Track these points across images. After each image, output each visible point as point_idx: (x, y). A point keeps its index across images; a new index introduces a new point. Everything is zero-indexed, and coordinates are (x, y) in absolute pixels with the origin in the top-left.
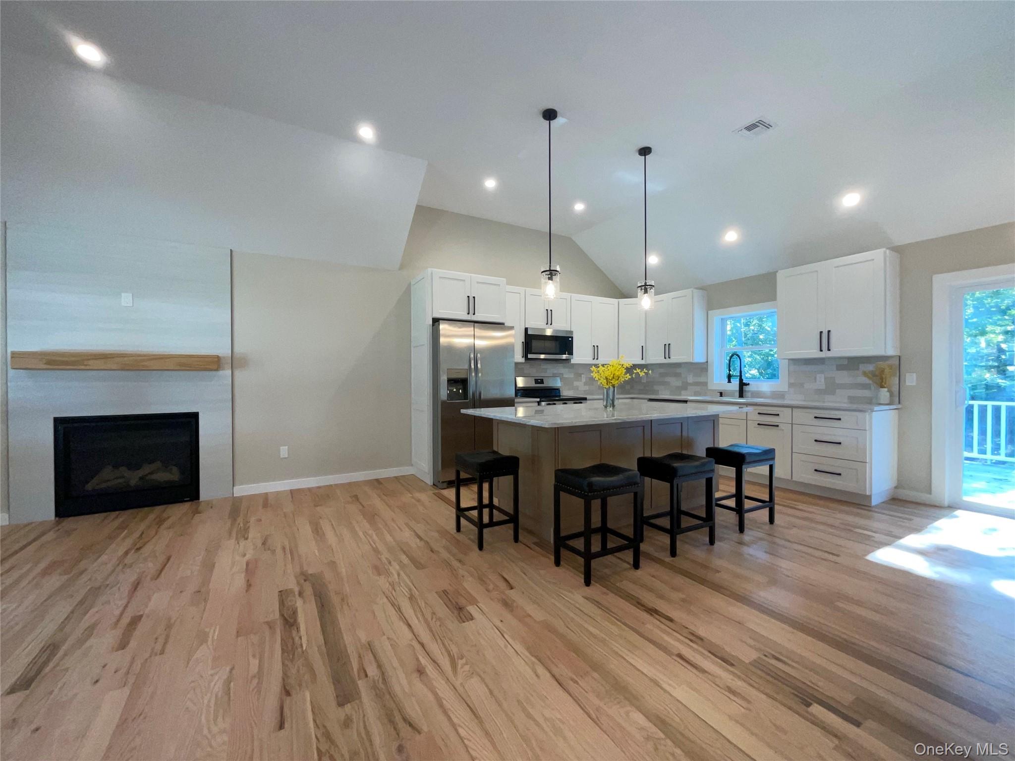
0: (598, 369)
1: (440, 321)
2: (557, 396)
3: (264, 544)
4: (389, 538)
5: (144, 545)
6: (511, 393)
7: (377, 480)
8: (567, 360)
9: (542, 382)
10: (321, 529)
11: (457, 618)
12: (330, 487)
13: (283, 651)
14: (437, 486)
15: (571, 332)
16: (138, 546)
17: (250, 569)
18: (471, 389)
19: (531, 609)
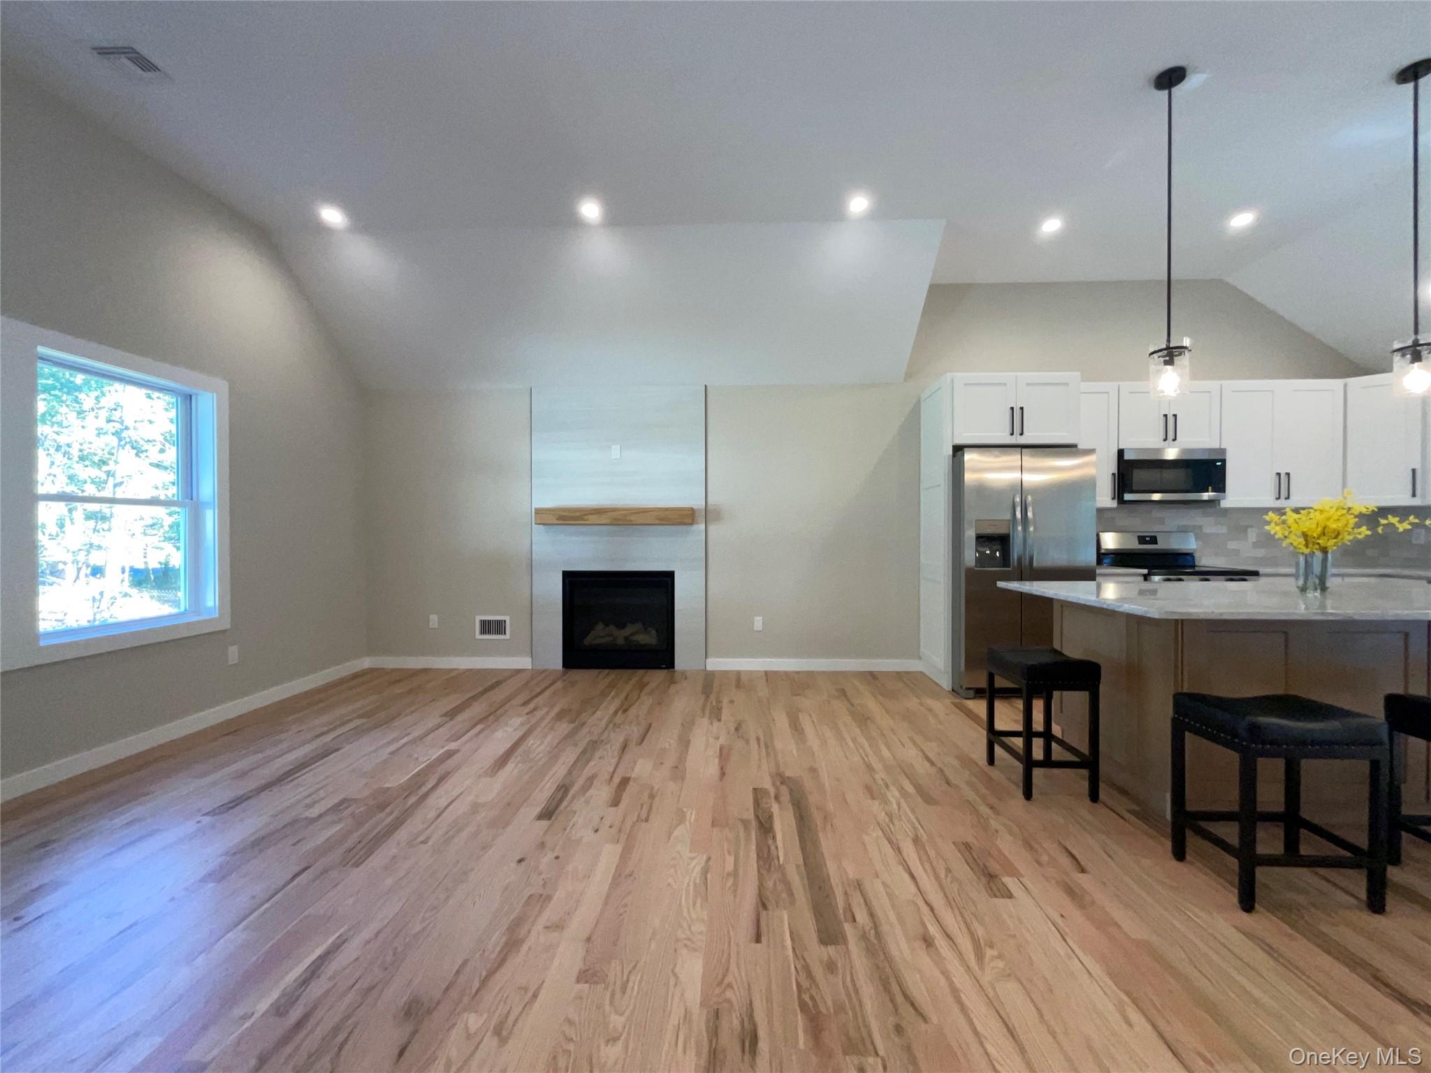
0: (1284, 517)
1: (965, 449)
2: (1185, 567)
3: (737, 729)
4: (885, 752)
5: (630, 707)
6: (1090, 557)
7: (871, 673)
8: (1210, 502)
9: (1154, 540)
10: (800, 724)
11: (986, 888)
12: (810, 674)
13: (759, 857)
14: (958, 694)
15: (1223, 451)
16: (624, 707)
17: (724, 755)
18: (1016, 551)
19: (1118, 913)
